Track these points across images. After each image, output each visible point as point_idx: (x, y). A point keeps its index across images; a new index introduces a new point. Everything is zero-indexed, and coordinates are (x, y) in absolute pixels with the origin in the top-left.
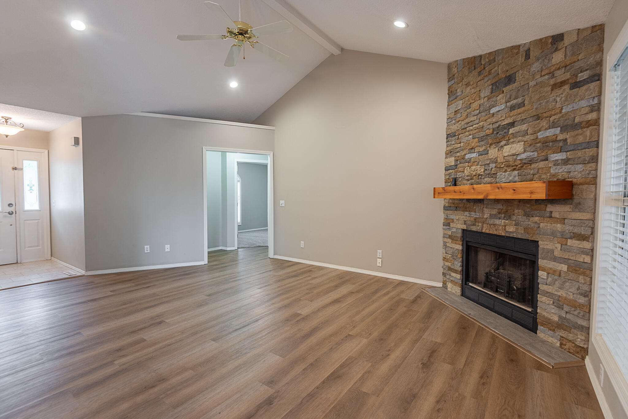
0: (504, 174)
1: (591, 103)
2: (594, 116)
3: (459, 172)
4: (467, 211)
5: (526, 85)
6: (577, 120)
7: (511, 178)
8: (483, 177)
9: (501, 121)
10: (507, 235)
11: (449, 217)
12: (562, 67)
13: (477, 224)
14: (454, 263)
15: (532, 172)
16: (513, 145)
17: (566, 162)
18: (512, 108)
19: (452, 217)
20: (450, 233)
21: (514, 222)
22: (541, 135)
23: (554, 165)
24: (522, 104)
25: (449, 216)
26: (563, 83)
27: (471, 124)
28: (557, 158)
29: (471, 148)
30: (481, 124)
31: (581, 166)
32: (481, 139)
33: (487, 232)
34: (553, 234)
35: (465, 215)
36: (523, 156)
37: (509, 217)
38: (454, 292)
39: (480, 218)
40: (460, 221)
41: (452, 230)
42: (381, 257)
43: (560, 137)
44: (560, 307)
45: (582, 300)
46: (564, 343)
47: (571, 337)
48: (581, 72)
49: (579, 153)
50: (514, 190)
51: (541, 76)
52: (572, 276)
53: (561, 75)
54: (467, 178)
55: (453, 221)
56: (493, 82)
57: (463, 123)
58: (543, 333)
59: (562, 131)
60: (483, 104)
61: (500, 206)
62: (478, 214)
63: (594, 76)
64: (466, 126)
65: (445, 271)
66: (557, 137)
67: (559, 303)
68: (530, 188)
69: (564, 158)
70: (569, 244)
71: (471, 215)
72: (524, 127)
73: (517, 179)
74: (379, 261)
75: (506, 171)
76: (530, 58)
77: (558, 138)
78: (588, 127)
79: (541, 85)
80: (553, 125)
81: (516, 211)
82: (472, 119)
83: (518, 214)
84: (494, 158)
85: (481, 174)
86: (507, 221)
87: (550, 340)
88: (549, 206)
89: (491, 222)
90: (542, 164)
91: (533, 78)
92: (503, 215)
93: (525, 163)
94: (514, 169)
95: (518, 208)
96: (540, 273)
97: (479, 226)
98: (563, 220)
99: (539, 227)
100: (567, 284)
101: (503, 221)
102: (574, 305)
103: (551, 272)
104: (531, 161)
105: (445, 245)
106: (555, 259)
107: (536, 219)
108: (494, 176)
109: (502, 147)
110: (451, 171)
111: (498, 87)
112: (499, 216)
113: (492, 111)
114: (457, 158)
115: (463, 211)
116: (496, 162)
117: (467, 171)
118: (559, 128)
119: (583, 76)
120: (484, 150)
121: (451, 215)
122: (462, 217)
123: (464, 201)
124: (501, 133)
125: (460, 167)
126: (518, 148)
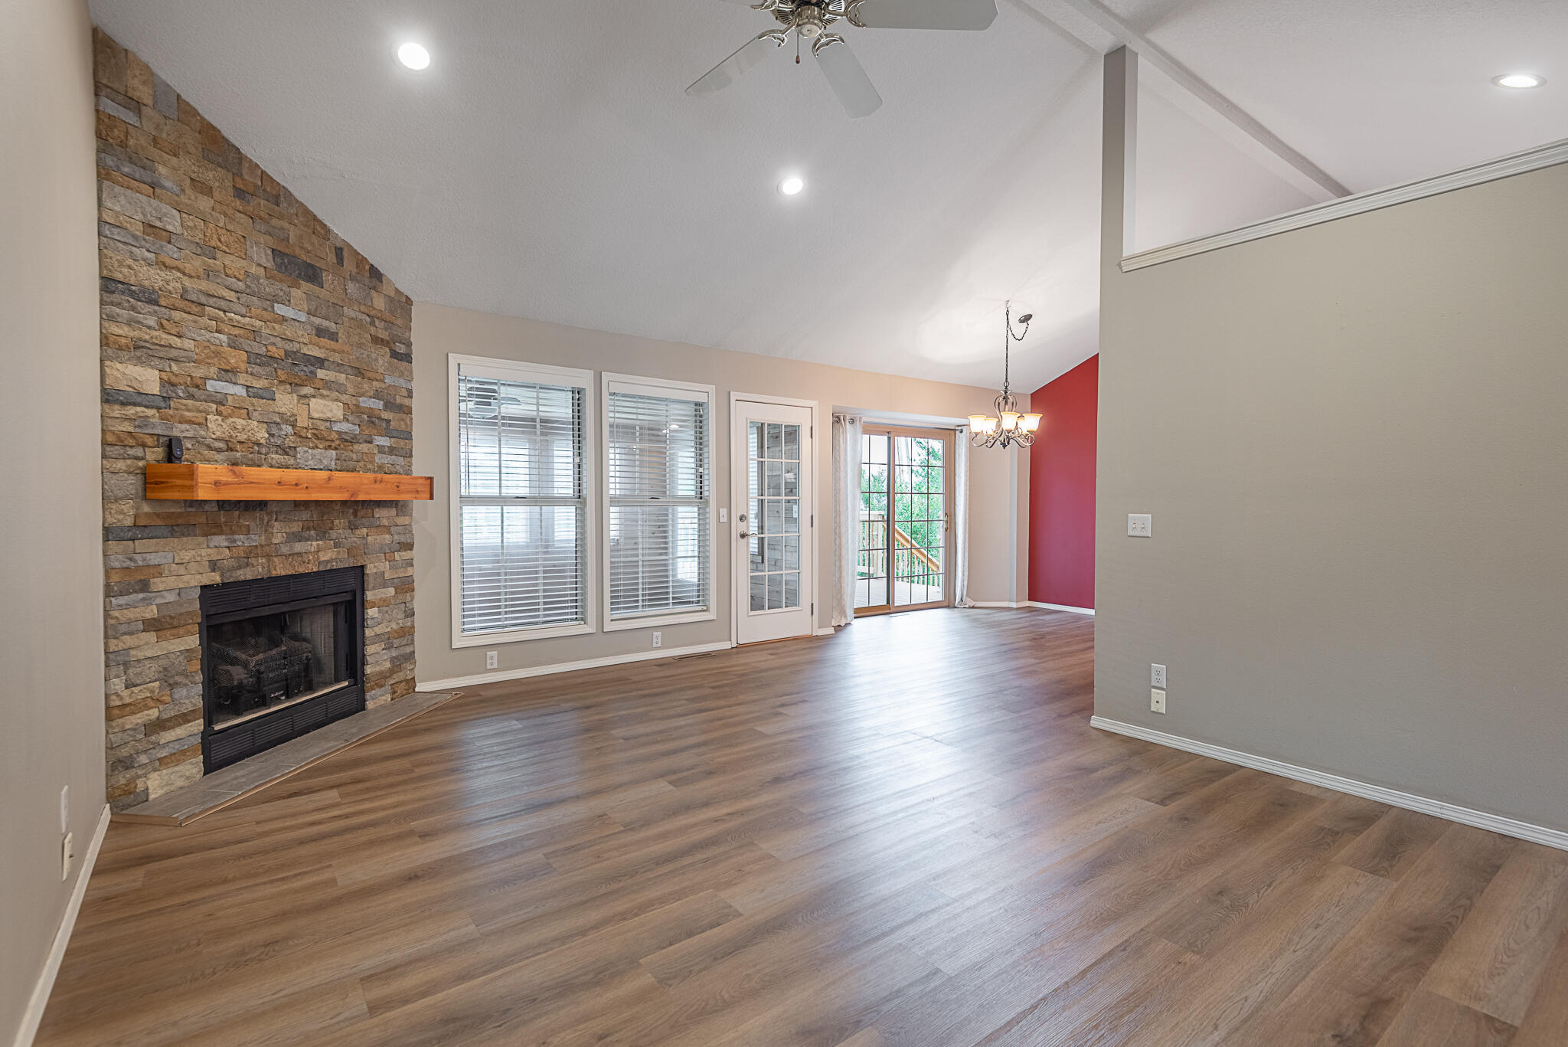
0: (310, 451)
1: (407, 386)
3: (180, 423)
5: (338, 307)
6: (398, 399)
7: (325, 462)
8: (264, 450)
9: (300, 342)
11: (140, 563)
12: (382, 319)
13: (252, 561)
14: (173, 701)
15: (355, 457)
16: (326, 402)
17: (391, 451)
18: (320, 332)
19: (154, 559)
20: (151, 612)
21: (332, 542)
22: (363, 402)
23: (380, 452)
24: (333, 337)
25: (137, 557)
26: (383, 342)
28: (382, 443)
29: (228, 368)
31: (402, 458)
32: (254, 359)
34: (381, 549)
35: (211, 544)
36: (344, 427)
37: (323, 535)
38: (182, 783)
39: (262, 545)
40: (193, 567)
41: (159, 601)
43: (384, 415)
44: (391, 647)
45: (409, 623)
46: (395, 689)
47: (401, 676)
48: (399, 342)
49: (401, 443)
51: (359, 311)
52: (401, 597)
53: (380, 330)
54: (216, 444)
55: (158, 570)
56: (278, 248)
58: (373, 700)
59: (386, 406)
60: (256, 278)
61: (305, 515)
62: (257, 538)
64: (203, 300)
67: (389, 642)
69: (388, 445)
70: (396, 559)
71: (233, 541)
72: (342, 378)
75: (315, 447)
76: (342, 266)
77: (382, 416)
79: (360, 325)
80: (377, 395)
81: (336, 522)
82: (227, 294)
83: (339, 528)
84: (289, 414)
85: (261, 441)
86: (320, 543)
87: (382, 700)
88: (375, 510)
89: (285, 550)
90: (365, 447)
91: (350, 305)
92: (312, 532)
93: (346, 441)
94: (329, 447)
96: (368, 612)
97: (258, 565)
98: (387, 529)
99: (366, 544)
100: (395, 611)
101: (314, 543)
102: (402, 633)
103: (380, 603)
104: (353, 439)
106: (385, 584)
107: (364, 531)
108: (291, 453)
109: (305, 396)
110: (150, 412)
111: (286, 267)
112: (306, 534)
113: (280, 309)
114: (173, 379)
115: (206, 535)
116: (294, 426)
117: (216, 427)
118: (382, 402)
119: (401, 348)
120: (267, 389)
121: (154, 552)
122: (204, 552)
123: (207, 507)
124: (305, 369)
125: (187, 407)
126: (335, 410)
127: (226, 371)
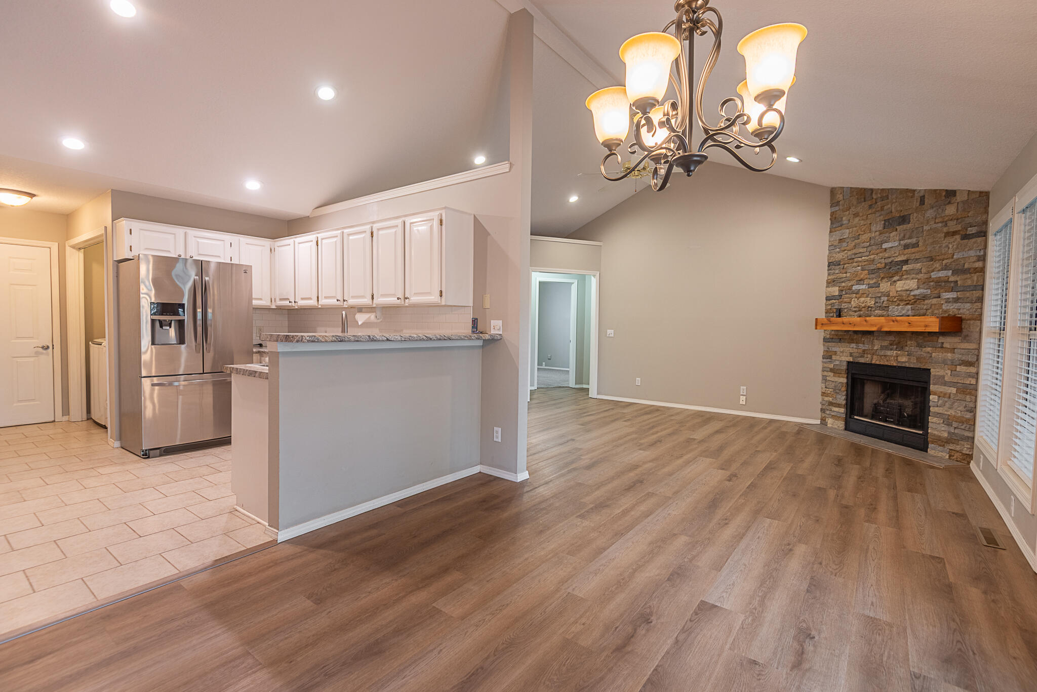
0: (896, 307)
1: (978, 253)
2: (979, 265)
3: (844, 303)
4: (853, 343)
5: (920, 228)
6: (966, 266)
7: (903, 312)
8: (873, 310)
9: (894, 257)
10: (899, 365)
11: (830, 350)
12: (955, 219)
13: (865, 356)
14: (836, 398)
15: (925, 307)
16: (907, 282)
17: (956, 300)
18: (906, 247)
19: (834, 349)
20: (832, 366)
21: (906, 353)
22: (934, 275)
23: (946, 302)
24: (916, 245)
25: (830, 348)
26: (954, 233)
27: (859, 255)
28: (948, 297)
30: (872, 257)
31: (969, 304)
32: (872, 272)
33: (878, 363)
34: (944, 362)
35: (851, 346)
36: (917, 292)
37: (902, 349)
38: (836, 427)
39: (869, 349)
40: (844, 354)
41: (835, 363)
42: (745, 394)
43: (952, 279)
44: (949, 425)
45: (968, 416)
46: (953, 454)
47: (958, 448)
48: (971, 227)
49: (968, 294)
50: (910, 323)
51: (935, 223)
52: (960, 396)
53: (953, 226)
54: (854, 309)
55: (835, 353)
56: (886, 218)
57: (850, 253)
58: (933, 450)
59: (953, 274)
60: (874, 238)
61: (892, 338)
62: (867, 346)
63: (981, 232)
64: (853, 257)
65: (824, 407)
66: (948, 278)
67: (948, 421)
68: (925, 322)
69: (954, 297)
70: (958, 370)
71: (859, 346)
72: (918, 266)
73: (910, 313)
74: (743, 398)
75: (898, 305)
76: (924, 204)
77: (950, 280)
78: (975, 273)
79: (936, 231)
80: (946, 268)
81: (909, 343)
82: (861, 250)
83: (911, 345)
84: (886, 291)
85: (871, 306)
86: (899, 352)
87: (940, 454)
88: (941, 337)
89: (882, 353)
90: (934, 301)
91: (928, 223)
92: (895, 347)
93: (918, 299)
94: (907, 304)
95: (911, 340)
96: (931, 397)
97: (867, 358)
98: (953, 350)
99: (931, 357)
100: (956, 404)
101: (895, 352)
102: (962, 421)
103: (942, 395)
104: (924, 298)
105: (824, 379)
106: (945, 384)
107: (929, 349)
108: (886, 309)
109: (895, 282)
110: (834, 301)
111: (891, 224)
112: (891, 347)
113: (885, 246)
114: (842, 289)
115: (848, 343)
116: (888, 296)
117: (854, 303)
118: (951, 271)
119: (972, 230)
120: (875, 283)
121: (837, 348)
122: (847, 349)
123: (850, 333)
124: (894, 268)
125: (846, 298)
126: (911, 284)
127: (860, 280)
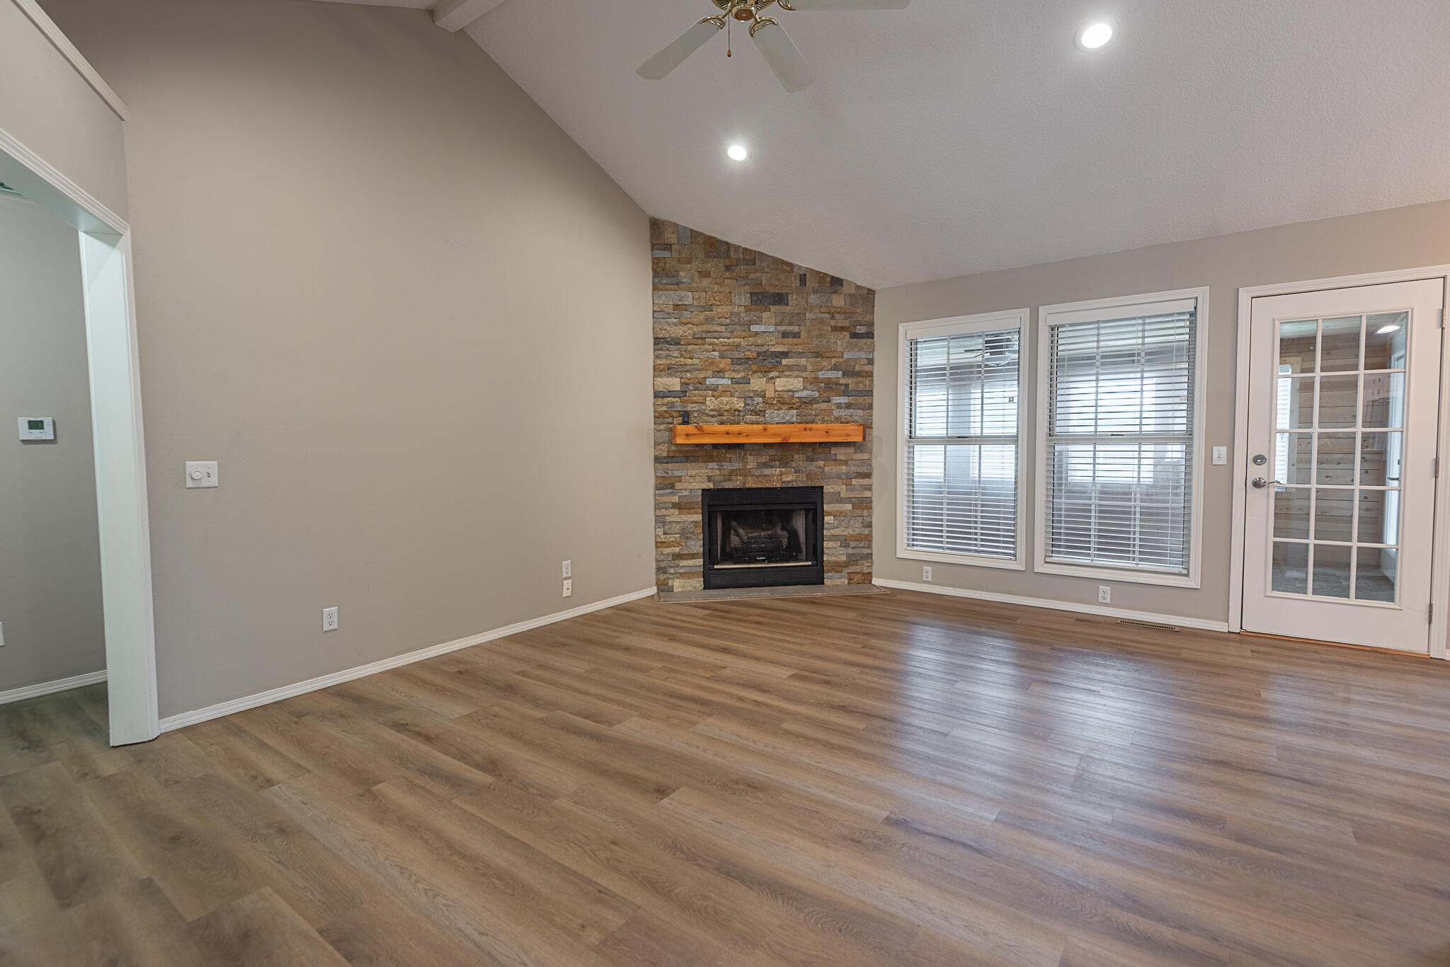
0: (776, 412)
1: (865, 356)
2: (867, 368)
3: (691, 403)
4: (713, 462)
5: (801, 315)
6: (857, 368)
7: (787, 418)
8: (741, 414)
9: (769, 345)
10: (784, 486)
11: (670, 475)
12: (842, 313)
13: (734, 478)
14: (687, 545)
15: (813, 413)
16: (789, 380)
17: (849, 406)
18: (785, 335)
19: (677, 473)
20: (675, 499)
21: (793, 470)
22: (821, 375)
23: (837, 408)
24: (796, 335)
25: (670, 472)
26: (843, 329)
27: (716, 334)
28: (839, 401)
29: (718, 370)
30: (737, 340)
31: (861, 411)
32: (735, 362)
33: (754, 486)
34: (838, 476)
35: (709, 467)
36: (804, 394)
37: (785, 465)
38: (690, 589)
39: (740, 469)
40: (698, 479)
41: (680, 494)
42: (569, 575)
43: (843, 381)
44: (847, 546)
45: (866, 532)
46: (852, 577)
47: (858, 569)
48: (860, 325)
49: (860, 400)
50: (827, 432)
51: (820, 312)
52: (857, 512)
53: (841, 321)
54: (712, 413)
55: (680, 479)
56: (754, 291)
57: (696, 329)
58: (831, 580)
59: (844, 375)
60: (738, 314)
61: (772, 452)
62: (737, 464)
63: (867, 333)
64: (704, 335)
65: (663, 565)
66: (839, 380)
67: (845, 543)
68: (845, 430)
69: (846, 402)
70: (853, 484)
71: (722, 466)
72: (803, 361)
73: (794, 419)
74: (568, 584)
75: (780, 409)
76: (805, 285)
77: (841, 382)
78: (864, 377)
79: (822, 322)
80: (835, 368)
81: (796, 457)
82: (718, 328)
83: (799, 460)
84: (760, 390)
85: (740, 409)
86: (783, 469)
87: (839, 582)
88: (833, 449)
89: (758, 472)
90: (824, 406)
91: (812, 310)
92: (777, 463)
93: (805, 403)
94: (792, 408)
95: (798, 454)
96: (827, 519)
97: (737, 480)
98: (846, 463)
99: (823, 471)
100: (852, 521)
101: (778, 470)
102: (859, 538)
103: (838, 514)
104: (812, 401)
105: (660, 521)
106: (842, 501)
107: (821, 463)
108: (761, 414)
109: (772, 378)
110: (675, 400)
111: (760, 301)
112: (771, 464)
113: (754, 328)
114: (687, 381)
115: (705, 462)
116: (764, 397)
117: (711, 403)
118: (841, 372)
119: (861, 329)
120: (743, 378)
121: (676, 470)
122: (703, 471)
123: (706, 447)
124: (772, 361)
125: (694, 395)
126: (797, 383)
127: (718, 372)
